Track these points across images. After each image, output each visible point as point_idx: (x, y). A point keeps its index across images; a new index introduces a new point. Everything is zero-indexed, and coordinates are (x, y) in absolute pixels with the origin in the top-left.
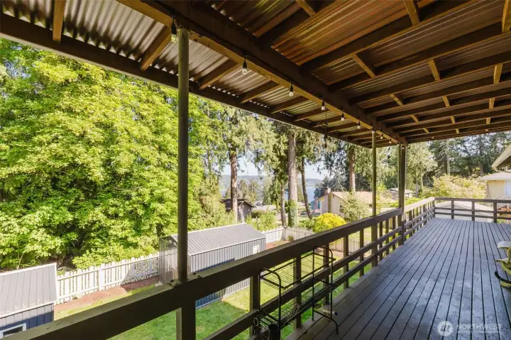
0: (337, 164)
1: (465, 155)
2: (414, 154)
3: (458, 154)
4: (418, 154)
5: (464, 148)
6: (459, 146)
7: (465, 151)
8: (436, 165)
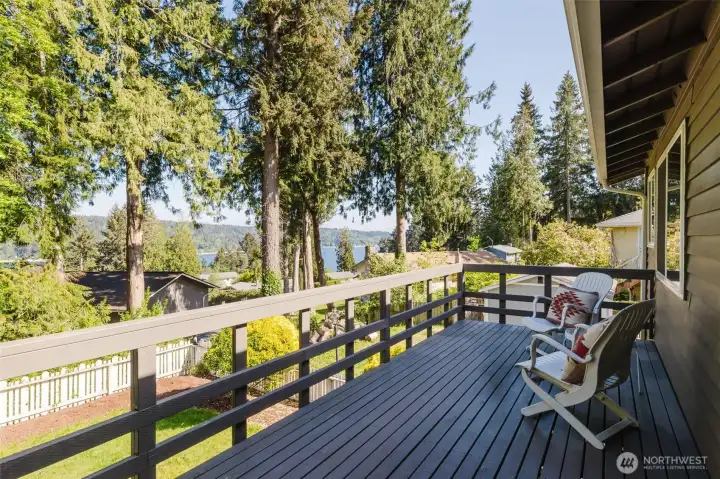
0: (378, 199)
1: (591, 191)
2: (519, 186)
3: (582, 189)
4: (525, 187)
5: (589, 181)
6: (585, 176)
7: (593, 185)
8: (551, 206)
